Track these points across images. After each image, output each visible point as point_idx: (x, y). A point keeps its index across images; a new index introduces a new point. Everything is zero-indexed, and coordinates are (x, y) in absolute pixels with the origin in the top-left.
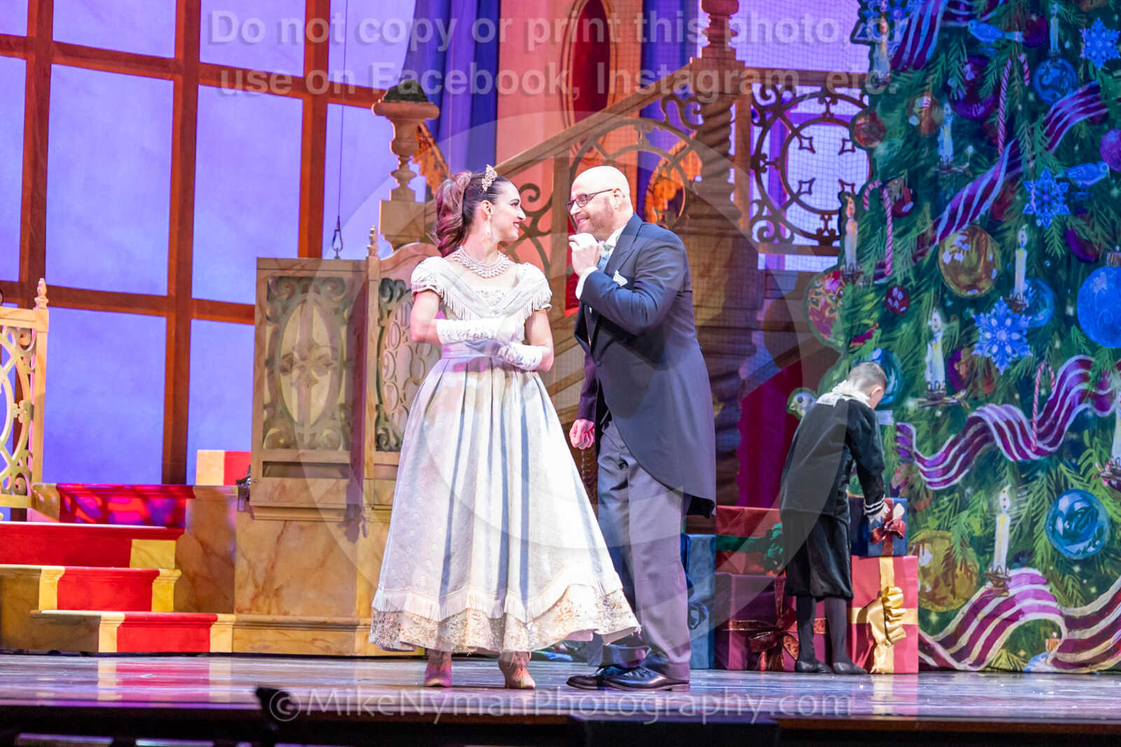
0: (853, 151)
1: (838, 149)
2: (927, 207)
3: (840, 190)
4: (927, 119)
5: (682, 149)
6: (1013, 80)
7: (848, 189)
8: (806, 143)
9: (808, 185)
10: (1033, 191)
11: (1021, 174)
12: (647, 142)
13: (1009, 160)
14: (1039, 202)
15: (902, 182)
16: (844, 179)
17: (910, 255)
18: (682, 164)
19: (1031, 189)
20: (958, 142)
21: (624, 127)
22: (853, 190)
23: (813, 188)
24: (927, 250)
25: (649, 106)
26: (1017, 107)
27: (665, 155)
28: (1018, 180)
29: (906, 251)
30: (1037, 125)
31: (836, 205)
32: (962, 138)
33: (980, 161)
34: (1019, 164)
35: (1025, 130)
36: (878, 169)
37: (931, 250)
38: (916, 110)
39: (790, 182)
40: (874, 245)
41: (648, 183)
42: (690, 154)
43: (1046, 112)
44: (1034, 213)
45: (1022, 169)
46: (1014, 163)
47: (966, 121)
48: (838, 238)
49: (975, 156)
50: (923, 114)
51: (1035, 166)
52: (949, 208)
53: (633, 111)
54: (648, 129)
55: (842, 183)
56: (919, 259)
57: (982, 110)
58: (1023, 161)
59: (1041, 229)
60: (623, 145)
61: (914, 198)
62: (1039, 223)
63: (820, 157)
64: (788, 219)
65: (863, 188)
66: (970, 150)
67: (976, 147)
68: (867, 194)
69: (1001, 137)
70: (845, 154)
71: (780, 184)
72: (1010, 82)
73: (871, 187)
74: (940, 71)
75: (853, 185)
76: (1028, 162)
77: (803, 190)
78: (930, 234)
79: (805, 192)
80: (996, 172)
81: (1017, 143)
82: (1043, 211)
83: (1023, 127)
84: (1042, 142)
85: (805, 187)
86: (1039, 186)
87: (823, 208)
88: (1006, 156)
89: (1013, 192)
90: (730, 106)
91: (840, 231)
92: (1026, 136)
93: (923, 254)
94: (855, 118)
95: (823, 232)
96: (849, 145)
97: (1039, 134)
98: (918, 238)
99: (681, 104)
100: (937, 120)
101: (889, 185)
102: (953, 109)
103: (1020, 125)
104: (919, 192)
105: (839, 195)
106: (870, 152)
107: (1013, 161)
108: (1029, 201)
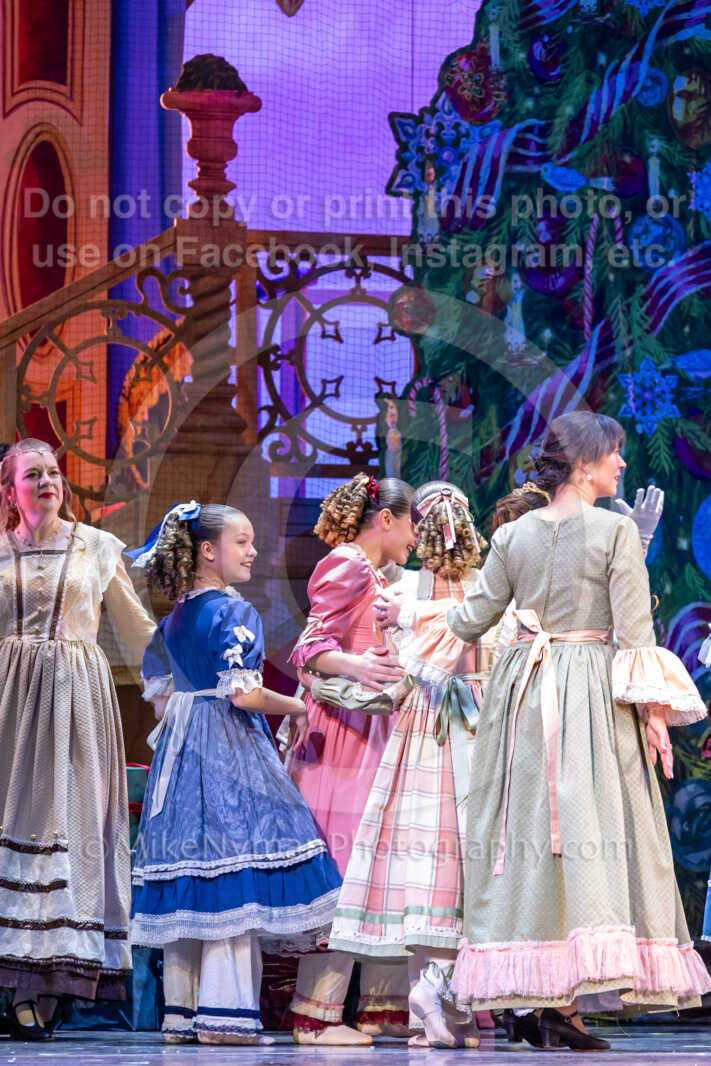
0: (392, 338)
1: (373, 336)
2: (492, 411)
3: (377, 391)
4: (490, 294)
5: (166, 340)
6: (602, 241)
7: (387, 389)
8: (330, 329)
9: (334, 385)
10: (631, 387)
11: (614, 366)
12: (119, 332)
13: (599, 346)
14: (639, 401)
15: (458, 379)
16: (381, 376)
17: (472, 474)
18: (165, 359)
19: (629, 384)
20: (531, 324)
21: (89, 312)
22: (393, 390)
23: (342, 388)
24: (492, 469)
25: (122, 283)
26: (607, 277)
27: (145, 348)
28: (610, 373)
29: (465, 469)
30: (635, 300)
31: (372, 410)
32: (535, 320)
33: (562, 349)
34: (611, 352)
35: (619, 307)
36: (427, 360)
37: (499, 467)
38: (475, 283)
39: (311, 382)
40: (425, 461)
41: (122, 387)
42: (177, 346)
43: (645, 282)
44: (633, 418)
45: (616, 358)
46: (606, 350)
47: (540, 297)
48: (375, 455)
49: (554, 342)
50: (484, 289)
51: (634, 353)
52: (521, 411)
53: (100, 291)
54: (121, 314)
55: (379, 382)
56: (484, 479)
57: (561, 281)
58: (617, 350)
59: (643, 436)
60: (88, 336)
61: (475, 399)
62: (639, 429)
63: (350, 348)
64: (309, 430)
65: (409, 387)
66: (547, 334)
67: (555, 330)
68: (413, 395)
69: (588, 316)
70: (383, 343)
71: (297, 384)
72: (598, 244)
73: (418, 385)
74: (505, 231)
75: (393, 384)
76: (624, 349)
77: (328, 392)
78: (497, 447)
79: (331, 395)
80: (581, 363)
81: (608, 324)
82: (644, 414)
83: (616, 303)
84: (642, 322)
85: (330, 389)
86: (639, 380)
87: (356, 415)
88: (595, 342)
89: (605, 390)
90: (229, 282)
91: (378, 445)
92: (621, 314)
93: (488, 473)
94: (394, 296)
95: (356, 446)
96: (387, 332)
97: (638, 312)
98: (482, 451)
99: (163, 281)
100: (502, 296)
101: (441, 383)
102: (523, 280)
103: (612, 299)
104: (481, 391)
105: (377, 396)
106: (416, 339)
107: (605, 348)
108: (625, 400)
